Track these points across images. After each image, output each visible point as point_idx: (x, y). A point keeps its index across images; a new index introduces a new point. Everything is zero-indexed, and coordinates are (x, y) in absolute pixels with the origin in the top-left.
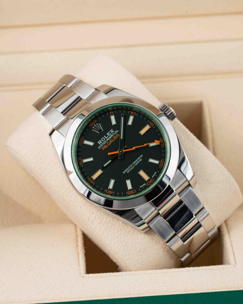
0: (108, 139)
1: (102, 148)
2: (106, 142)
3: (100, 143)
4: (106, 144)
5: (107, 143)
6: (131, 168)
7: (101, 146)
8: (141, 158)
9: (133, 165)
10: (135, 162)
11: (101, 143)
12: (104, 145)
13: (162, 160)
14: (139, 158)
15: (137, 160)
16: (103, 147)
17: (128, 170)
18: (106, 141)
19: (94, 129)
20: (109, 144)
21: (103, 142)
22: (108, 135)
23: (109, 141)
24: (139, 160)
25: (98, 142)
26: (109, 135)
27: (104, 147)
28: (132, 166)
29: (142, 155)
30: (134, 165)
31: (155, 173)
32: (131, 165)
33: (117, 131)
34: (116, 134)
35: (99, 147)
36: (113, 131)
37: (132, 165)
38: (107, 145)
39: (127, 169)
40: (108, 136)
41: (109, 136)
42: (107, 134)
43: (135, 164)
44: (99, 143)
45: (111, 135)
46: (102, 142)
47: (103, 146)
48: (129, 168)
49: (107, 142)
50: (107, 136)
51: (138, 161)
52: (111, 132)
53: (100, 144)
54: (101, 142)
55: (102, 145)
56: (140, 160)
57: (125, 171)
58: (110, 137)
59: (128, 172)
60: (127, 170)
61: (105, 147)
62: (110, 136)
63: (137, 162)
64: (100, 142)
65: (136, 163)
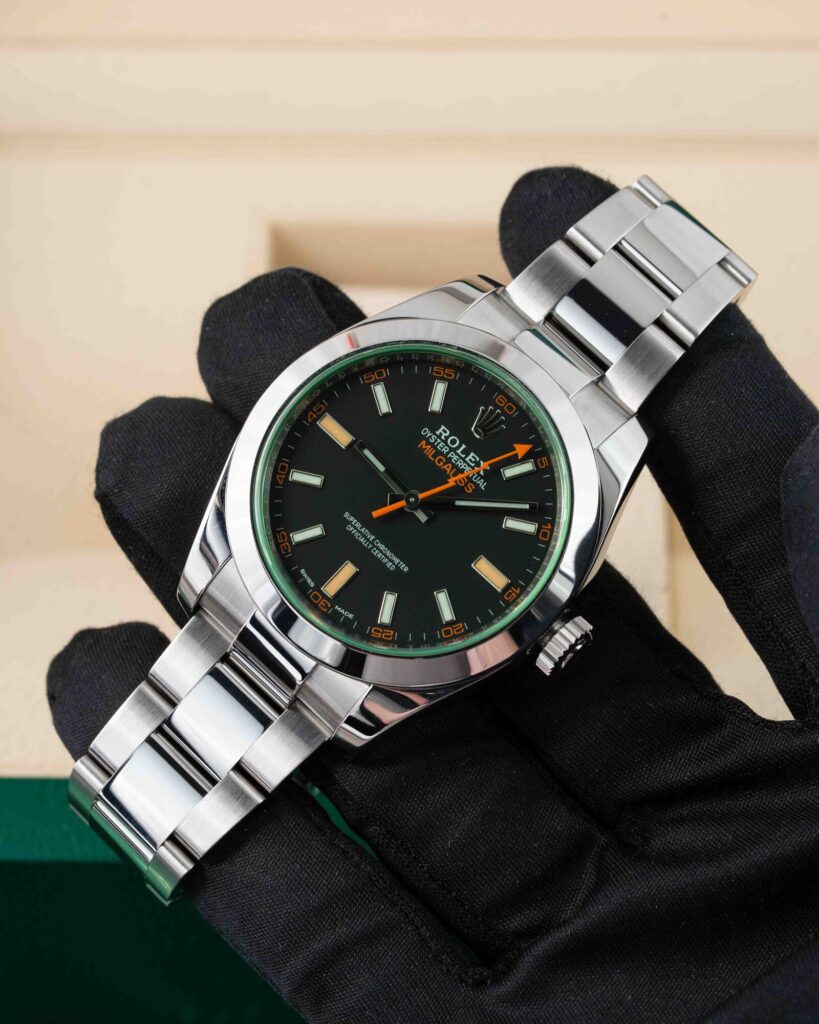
0: (455, 457)
1: (424, 442)
2: (445, 450)
3: (441, 434)
4: (438, 453)
5: (442, 454)
6: (364, 536)
7: (430, 437)
8: (397, 567)
9: (372, 543)
10: (382, 547)
11: (439, 436)
12: (435, 447)
13: (394, 635)
14: (397, 560)
15: (388, 553)
16: (428, 443)
17: (355, 528)
18: (448, 453)
19: (487, 409)
20: (440, 460)
21: (445, 442)
22: (470, 457)
23: (449, 460)
24: (391, 560)
25: (443, 427)
26: (467, 460)
27: (429, 447)
28: (368, 540)
29: (406, 569)
30: (375, 546)
31: (351, 616)
32: (373, 537)
33: (482, 484)
34: (474, 483)
35: (426, 432)
36: (482, 473)
37: (374, 540)
38: (434, 456)
39: (358, 525)
40: (466, 457)
41: (463, 459)
42: (472, 454)
43: (378, 548)
44: (440, 430)
45: (469, 465)
46: (443, 437)
47: (432, 445)
48: (363, 530)
49: (445, 456)
50: (466, 452)
51: (387, 557)
52: (478, 464)
53: (438, 433)
54: (444, 434)
55: (436, 441)
56: (389, 565)
57: (352, 519)
58: (461, 465)
59: (350, 528)
60: (354, 526)
61: (429, 451)
62: (465, 462)
63: (383, 553)
64: (445, 432)
65: (381, 551)
